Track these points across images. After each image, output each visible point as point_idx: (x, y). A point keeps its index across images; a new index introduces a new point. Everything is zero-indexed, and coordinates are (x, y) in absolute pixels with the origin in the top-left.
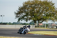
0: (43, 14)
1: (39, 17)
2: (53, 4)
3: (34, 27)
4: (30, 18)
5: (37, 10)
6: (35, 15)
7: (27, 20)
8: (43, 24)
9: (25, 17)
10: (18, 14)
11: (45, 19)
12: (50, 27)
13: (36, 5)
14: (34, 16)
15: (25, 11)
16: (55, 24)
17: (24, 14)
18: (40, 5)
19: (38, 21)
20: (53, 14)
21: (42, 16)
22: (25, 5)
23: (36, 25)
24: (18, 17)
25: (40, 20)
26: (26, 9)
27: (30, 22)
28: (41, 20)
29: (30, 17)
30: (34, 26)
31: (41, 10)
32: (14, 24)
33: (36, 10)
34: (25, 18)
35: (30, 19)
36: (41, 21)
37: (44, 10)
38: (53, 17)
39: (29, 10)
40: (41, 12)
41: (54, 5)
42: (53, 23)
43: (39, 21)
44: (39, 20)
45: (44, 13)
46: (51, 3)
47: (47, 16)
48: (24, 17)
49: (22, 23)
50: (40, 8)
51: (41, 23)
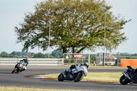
0: (85, 32)
1: (74, 38)
2: (108, 8)
3: (63, 62)
4: (51, 41)
5: (68, 23)
6: (64, 33)
7: (44, 47)
8: (84, 55)
9: (41, 39)
10: (23, 31)
11: (88, 44)
12: (101, 63)
13: (68, 11)
14: (61, 35)
15: (40, 25)
16: (113, 55)
17: (38, 32)
18: (77, 10)
19: (71, 49)
20: (108, 30)
21: (81, 36)
22: (39, 9)
23: (67, 57)
24: (24, 38)
25: (77, 45)
26: (42, 19)
27: (53, 50)
28: (79, 46)
29: (52, 38)
30: (63, 59)
31: (79, 22)
32: (13, 55)
33: (66, 21)
34: (41, 42)
35: (53, 43)
36: (79, 49)
37: (85, 21)
38: (107, 38)
39: (50, 21)
40: (78, 26)
41: (110, 10)
42: (108, 52)
43: (75, 48)
44: (73, 47)
45: (86, 29)
46: (104, 6)
47: (92, 35)
48: (38, 38)
49: (32, 54)
50: (76, 16)
51: (79, 52)
